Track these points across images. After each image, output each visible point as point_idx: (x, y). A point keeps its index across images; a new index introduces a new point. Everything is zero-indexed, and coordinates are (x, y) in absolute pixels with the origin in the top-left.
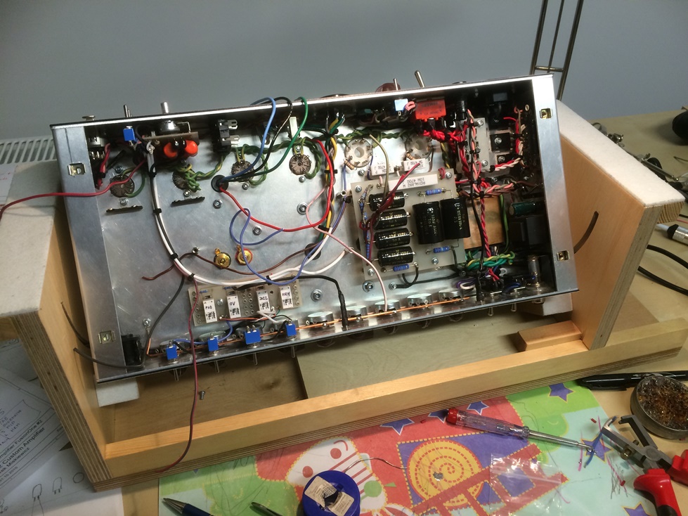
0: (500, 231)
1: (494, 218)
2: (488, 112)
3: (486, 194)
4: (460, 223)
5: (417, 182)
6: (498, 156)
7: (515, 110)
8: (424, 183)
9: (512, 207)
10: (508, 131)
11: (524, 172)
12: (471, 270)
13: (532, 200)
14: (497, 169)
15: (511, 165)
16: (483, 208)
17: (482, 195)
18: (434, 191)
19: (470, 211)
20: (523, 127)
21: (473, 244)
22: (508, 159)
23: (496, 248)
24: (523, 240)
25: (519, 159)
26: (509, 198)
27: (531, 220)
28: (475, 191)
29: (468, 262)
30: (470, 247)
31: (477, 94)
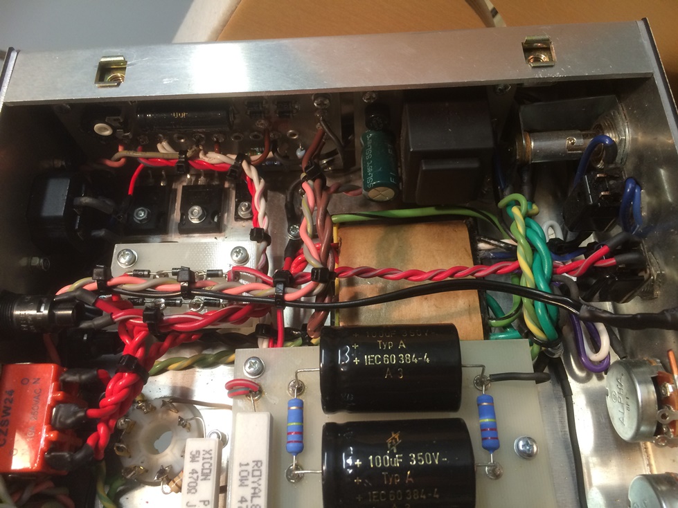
0: (435, 229)
1: (396, 242)
2: (102, 233)
3: (324, 263)
4: (409, 358)
5: (247, 492)
6: (238, 218)
7: (116, 164)
8: (257, 462)
9: (372, 194)
10: (179, 188)
11: (286, 157)
12: (558, 327)
13: (359, 141)
14: (263, 224)
15: (258, 186)
16: (365, 272)
17: (324, 276)
18: (294, 424)
19: (369, 316)
20: (164, 148)
21: (469, 311)
22: (245, 193)
23: (482, 246)
24: (475, 165)
25: (244, 165)
26: (347, 198)
27: (417, 138)
28: (309, 294)
29: (528, 334)
30: (477, 319)
31: (37, 261)
